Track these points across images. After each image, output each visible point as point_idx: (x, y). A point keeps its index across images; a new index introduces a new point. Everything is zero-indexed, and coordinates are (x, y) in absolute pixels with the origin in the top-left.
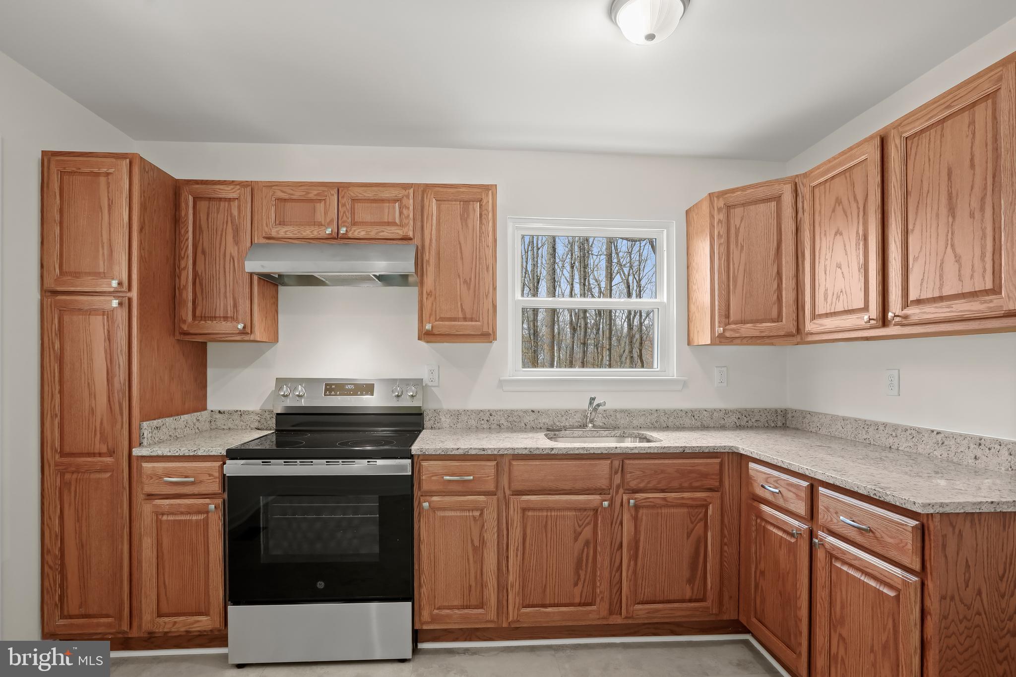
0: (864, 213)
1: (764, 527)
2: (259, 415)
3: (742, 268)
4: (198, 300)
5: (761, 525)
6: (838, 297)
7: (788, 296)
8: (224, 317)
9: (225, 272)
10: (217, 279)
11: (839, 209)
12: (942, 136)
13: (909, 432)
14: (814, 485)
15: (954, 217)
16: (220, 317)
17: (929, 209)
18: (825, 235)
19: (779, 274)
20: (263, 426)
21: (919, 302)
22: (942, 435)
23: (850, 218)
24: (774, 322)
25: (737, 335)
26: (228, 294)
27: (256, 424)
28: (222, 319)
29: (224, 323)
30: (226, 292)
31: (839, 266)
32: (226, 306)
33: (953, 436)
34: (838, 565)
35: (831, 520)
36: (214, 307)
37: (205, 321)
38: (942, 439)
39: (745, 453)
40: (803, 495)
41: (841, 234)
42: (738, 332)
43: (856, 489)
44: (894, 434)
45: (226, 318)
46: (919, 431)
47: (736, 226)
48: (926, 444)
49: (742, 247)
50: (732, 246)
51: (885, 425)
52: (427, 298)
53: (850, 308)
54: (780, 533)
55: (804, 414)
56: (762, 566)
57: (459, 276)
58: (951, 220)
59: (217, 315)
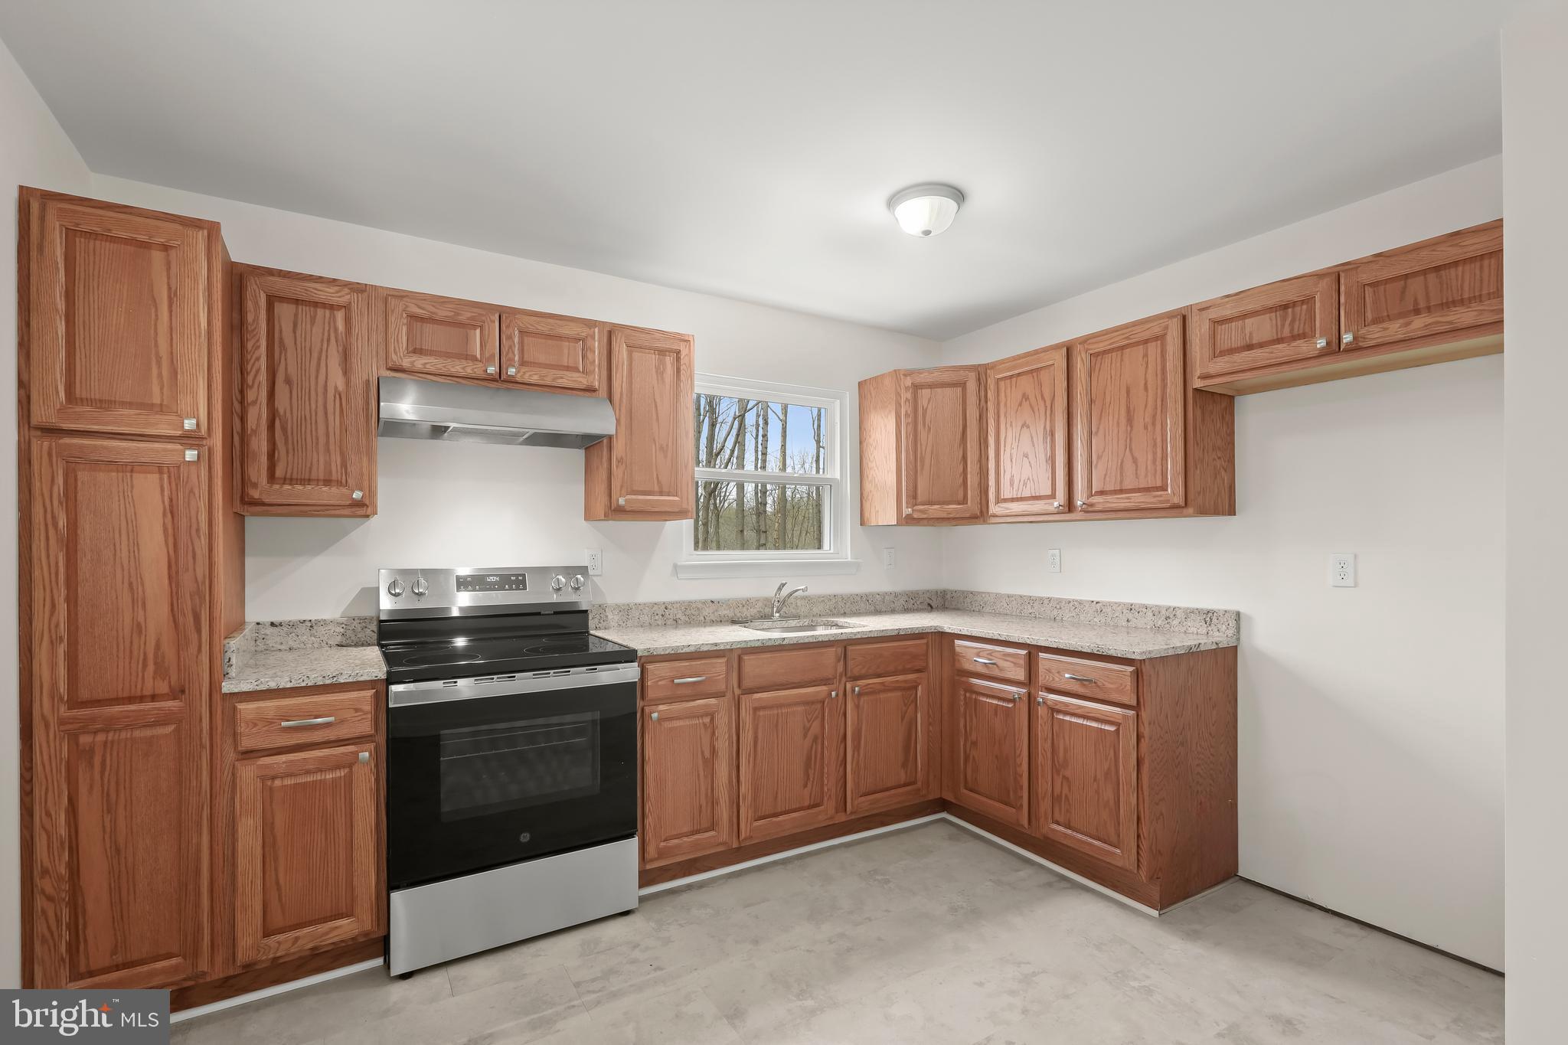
0: (1051, 411)
1: (975, 699)
2: (343, 625)
3: (929, 449)
4: (279, 453)
5: (970, 698)
6: (1025, 484)
7: (972, 479)
8: (325, 480)
9: (326, 415)
10: (313, 424)
11: (1026, 404)
12: (1122, 360)
13: (1072, 604)
14: (1033, 651)
15: (1131, 427)
16: (318, 480)
17: (1111, 418)
18: (1011, 425)
19: (964, 458)
20: (349, 641)
21: (1101, 493)
22: (1100, 604)
23: (1037, 413)
24: (959, 504)
25: (925, 516)
26: (332, 447)
27: (339, 639)
28: (321, 483)
29: (325, 489)
30: (327, 443)
31: (1026, 456)
32: (328, 464)
33: (1110, 604)
34: (1061, 717)
35: (1053, 680)
37: (290, 484)
38: (1099, 607)
39: (952, 632)
40: (1022, 662)
41: (1028, 427)
42: (926, 514)
43: (1080, 649)
44: (1058, 607)
45: (327, 482)
46: (1080, 602)
47: (923, 407)
48: (1087, 613)
49: (929, 429)
50: (920, 426)
51: (1050, 599)
52: (617, 467)
53: (1037, 494)
54: (995, 702)
55: (965, 594)
56: (974, 737)
57: (654, 440)
58: (1129, 429)
59: (314, 476)
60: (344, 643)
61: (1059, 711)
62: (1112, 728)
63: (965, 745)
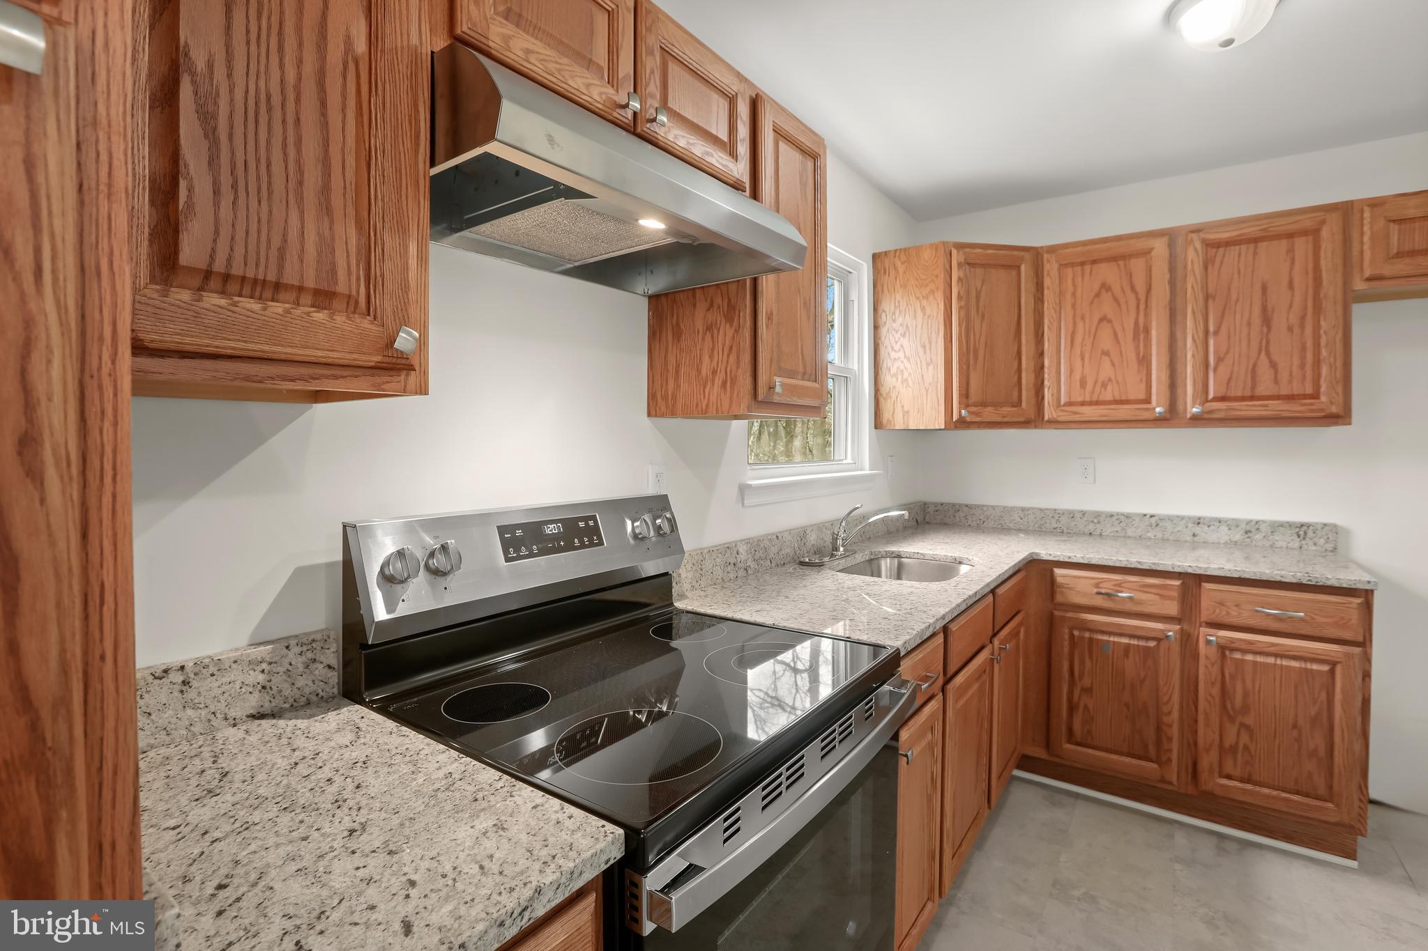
0: (1147, 306)
1: (1091, 639)
2: (264, 666)
3: (983, 340)
5: (1082, 638)
6: (1104, 386)
7: (1027, 378)
8: (317, 293)
9: (323, 104)
10: (290, 119)
11: (1106, 296)
12: (1256, 254)
13: (1116, 517)
14: (1192, 582)
15: (1269, 328)
16: (301, 289)
17: (1238, 316)
18: (1083, 318)
19: (1019, 354)
20: (278, 702)
21: (1222, 398)
22: (1157, 518)
23: (1124, 307)
24: (1013, 406)
25: (978, 419)
26: (337, 201)
27: (253, 702)
28: (307, 299)
29: (320, 316)
30: (326, 189)
31: (1106, 353)
33: (1170, 518)
34: (1238, 656)
35: (1228, 613)
36: (276, 241)
38: (1155, 521)
41: (1110, 321)
42: (979, 416)
44: (1096, 521)
45: (324, 297)
46: (1128, 516)
47: (976, 288)
49: (983, 316)
50: (973, 312)
51: (1084, 513)
52: (767, 326)
53: (1123, 398)
54: (1125, 640)
56: (1087, 682)
57: (799, 290)
58: (1265, 329)
59: (290, 278)
60: (267, 707)
61: (1233, 650)
62: (1326, 668)
63: (1071, 692)
